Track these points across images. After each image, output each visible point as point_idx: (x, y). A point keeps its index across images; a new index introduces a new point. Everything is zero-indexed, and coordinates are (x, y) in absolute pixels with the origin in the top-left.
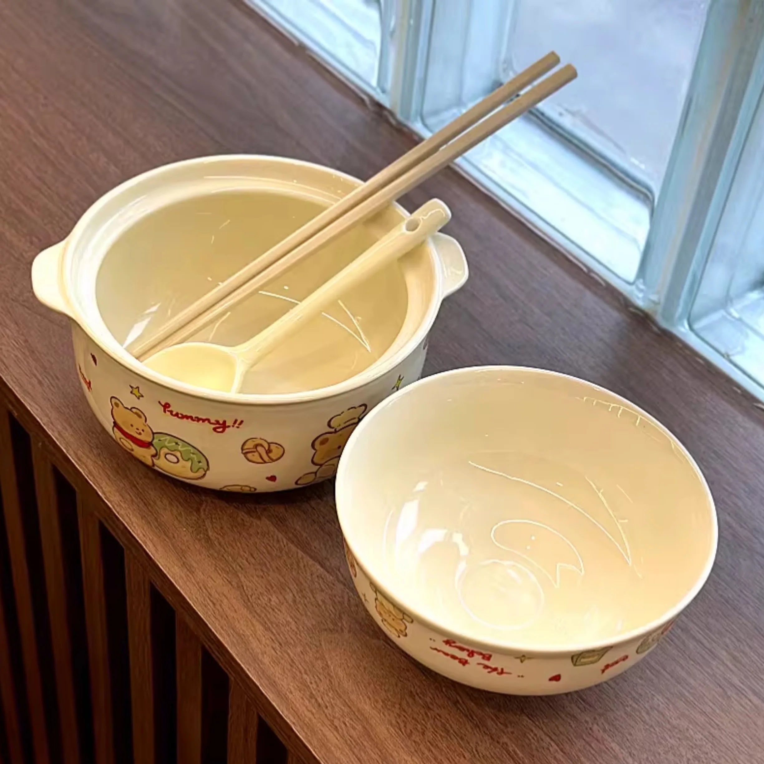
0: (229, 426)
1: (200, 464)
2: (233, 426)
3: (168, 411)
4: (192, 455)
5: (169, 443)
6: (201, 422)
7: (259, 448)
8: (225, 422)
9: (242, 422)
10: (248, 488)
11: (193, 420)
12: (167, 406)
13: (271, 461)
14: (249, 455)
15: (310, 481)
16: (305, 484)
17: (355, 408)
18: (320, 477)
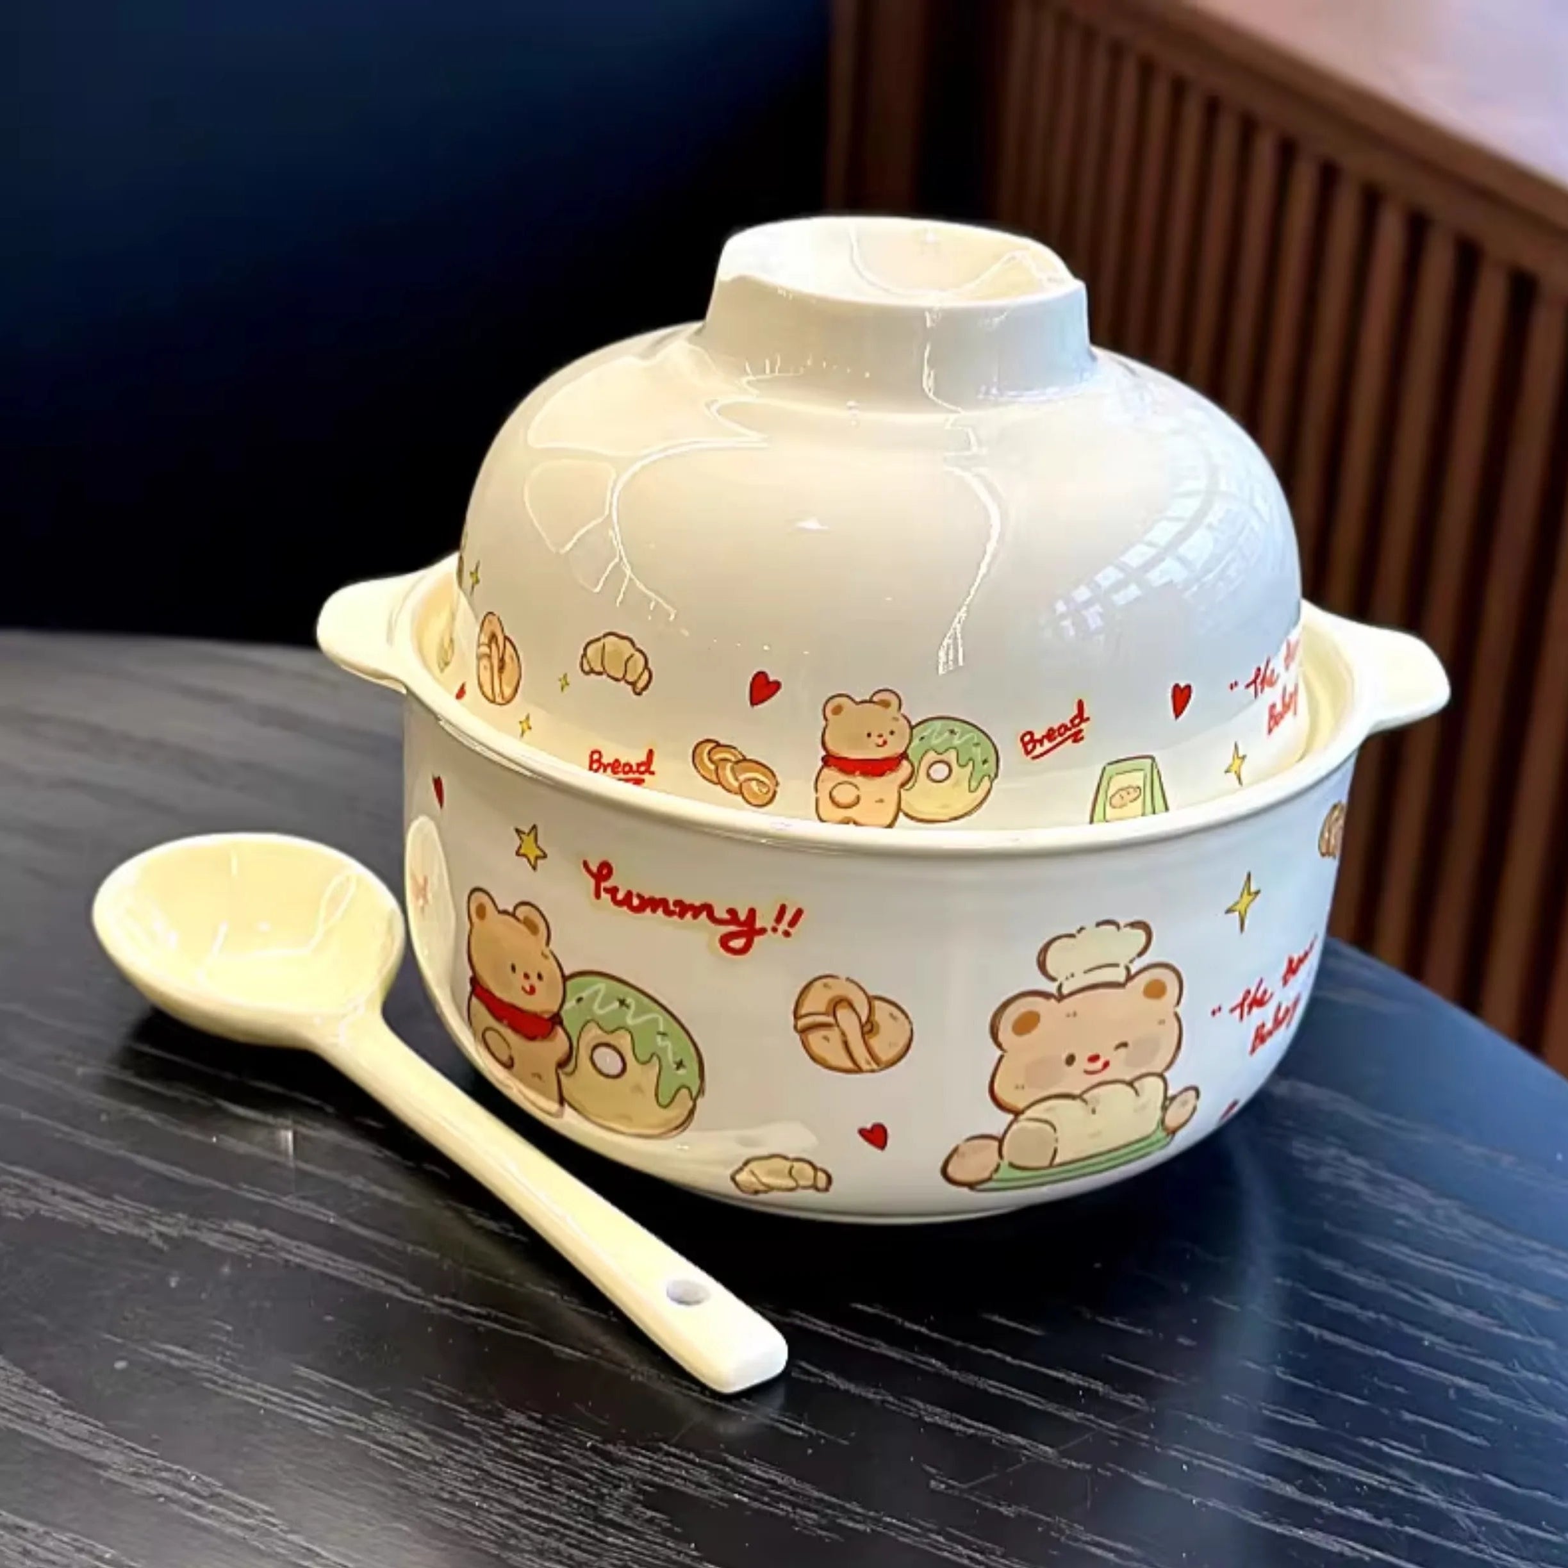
0: (763, 931)
1: (681, 1072)
2: (775, 930)
3: (607, 890)
4: (659, 1038)
5: (601, 1007)
6: (689, 915)
7: (843, 1014)
8: (752, 913)
9: (799, 913)
10: (809, 1171)
11: (668, 913)
12: (605, 872)
13: (875, 1066)
14: (814, 1038)
15: (986, 1175)
16: (971, 1186)
17: (1118, 927)
18: (1012, 1165)
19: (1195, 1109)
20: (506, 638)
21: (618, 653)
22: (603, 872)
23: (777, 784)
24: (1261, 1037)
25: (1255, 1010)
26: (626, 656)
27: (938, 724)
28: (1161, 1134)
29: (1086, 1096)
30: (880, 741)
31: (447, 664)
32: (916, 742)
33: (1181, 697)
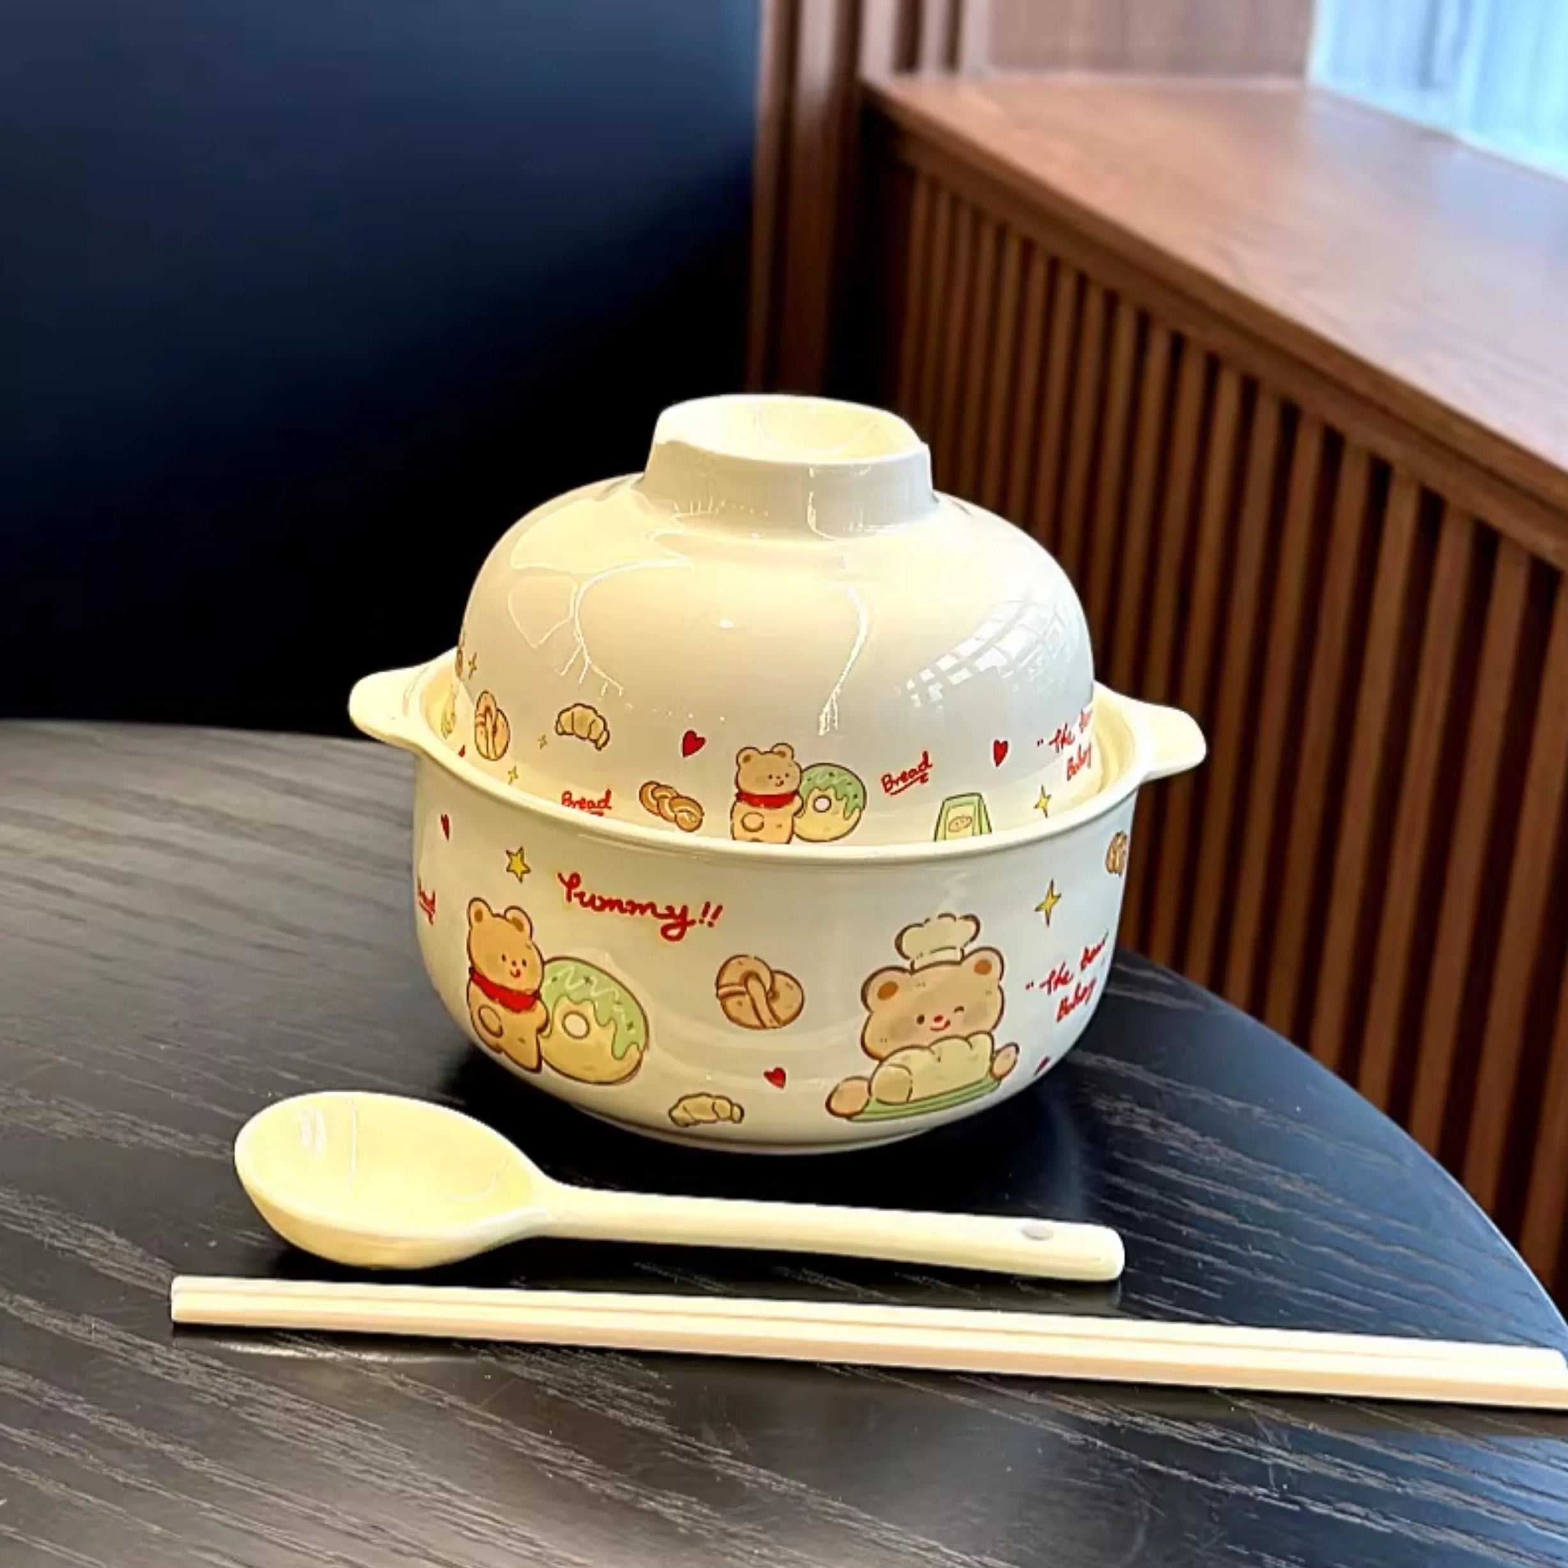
0: (693, 922)
1: (633, 1031)
2: (701, 922)
3: (576, 895)
4: (615, 1006)
5: (571, 983)
6: (637, 913)
7: (752, 984)
8: (685, 910)
9: (719, 909)
10: (728, 1106)
11: (622, 910)
12: (575, 881)
13: (775, 1024)
14: (731, 1003)
15: (859, 1108)
16: (849, 1117)
17: (954, 918)
18: (879, 1101)
19: (1015, 1062)
20: (498, 710)
21: (583, 719)
22: (573, 882)
23: (703, 814)
24: (1065, 1008)
25: (1060, 987)
26: (589, 721)
27: (821, 769)
28: (990, 1079)
29: (934, 1048)
30: (778, 781)
31: (450, 732)
32: (804, 782)
33: (1000, 750)
